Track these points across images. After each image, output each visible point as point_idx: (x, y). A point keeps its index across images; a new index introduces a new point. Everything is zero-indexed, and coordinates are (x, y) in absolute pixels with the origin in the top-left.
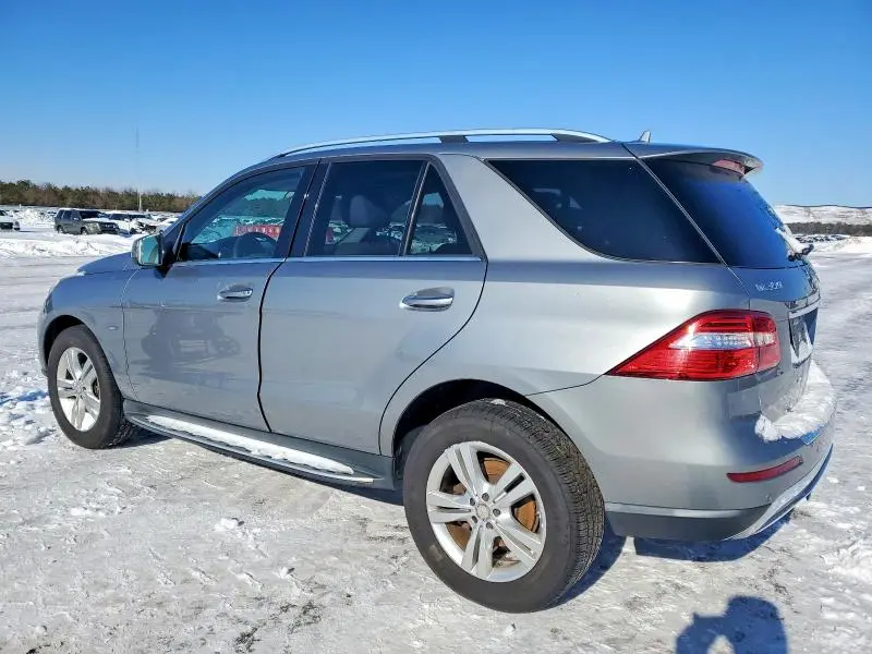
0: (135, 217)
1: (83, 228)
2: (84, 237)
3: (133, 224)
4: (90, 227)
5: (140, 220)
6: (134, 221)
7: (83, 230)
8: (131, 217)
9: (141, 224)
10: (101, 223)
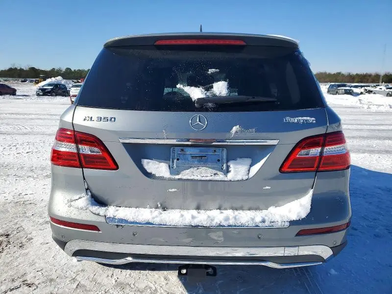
0: (364, 86)
1: (337, 92)
2: (337, 96)
3: (362, 90)
4: (340, 92)
5: (366, 88)
6: (363, 88)
7: (337, 93)
8: (362, 87)
9: (366, 90)
10: (345, 90)
